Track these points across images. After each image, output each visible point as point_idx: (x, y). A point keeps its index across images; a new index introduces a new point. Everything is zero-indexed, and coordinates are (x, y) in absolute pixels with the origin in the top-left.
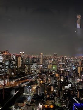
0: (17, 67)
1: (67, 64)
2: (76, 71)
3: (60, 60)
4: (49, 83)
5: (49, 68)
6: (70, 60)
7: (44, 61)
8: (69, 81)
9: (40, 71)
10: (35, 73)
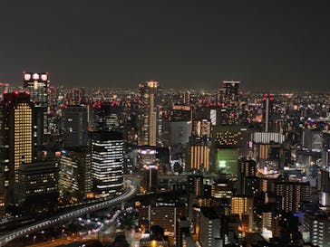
0: (11, 165)
1: (297, 141)
3: (259, 120)
5: (195, 164)
6: (315, 117)
7: (166, 127)
8: (306, 236)
9: (145, 183)
10: (114, 196)
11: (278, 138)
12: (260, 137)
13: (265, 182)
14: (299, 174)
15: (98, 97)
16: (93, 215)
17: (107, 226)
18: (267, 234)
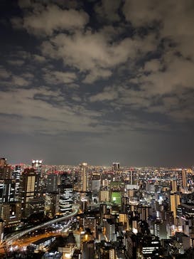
0: (24, 200)
1: (144, 189)
2: (166, 205)
3: (128, 179)
4: (105, 241)
5: (103, 199)
6: (150, 178)
7: (90, 183)
8: (152, 232)
9: (81, 208)
10: (68, 214)
11: (137, 187)
12: (129, 187)
13: (133, 207)
14: (146, 203)
16: (59, 223)
17: (65, 228)
18: (135, 231)
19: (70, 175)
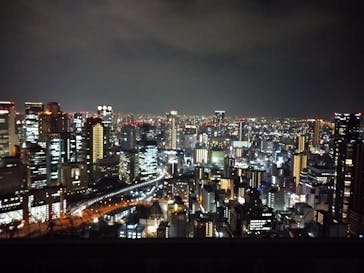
0: (91, 160)
1: (259, 146)
3: (235, 133)
5: (199, 160)
6: (269, 132)
7: (183, 139)
8: (264, 202)
9: (169, 171)
10: (151, 178)
11: (247, 144)
12: (236, 144)
13: (240, 171)
14: (259, 165)
15: (141, 120)
16: (139, 189)
17: (148, 197)
18: (242, 201)
19: (154, 128)
